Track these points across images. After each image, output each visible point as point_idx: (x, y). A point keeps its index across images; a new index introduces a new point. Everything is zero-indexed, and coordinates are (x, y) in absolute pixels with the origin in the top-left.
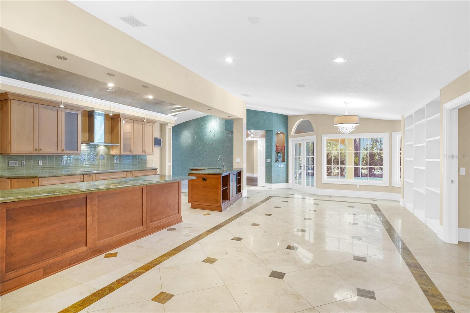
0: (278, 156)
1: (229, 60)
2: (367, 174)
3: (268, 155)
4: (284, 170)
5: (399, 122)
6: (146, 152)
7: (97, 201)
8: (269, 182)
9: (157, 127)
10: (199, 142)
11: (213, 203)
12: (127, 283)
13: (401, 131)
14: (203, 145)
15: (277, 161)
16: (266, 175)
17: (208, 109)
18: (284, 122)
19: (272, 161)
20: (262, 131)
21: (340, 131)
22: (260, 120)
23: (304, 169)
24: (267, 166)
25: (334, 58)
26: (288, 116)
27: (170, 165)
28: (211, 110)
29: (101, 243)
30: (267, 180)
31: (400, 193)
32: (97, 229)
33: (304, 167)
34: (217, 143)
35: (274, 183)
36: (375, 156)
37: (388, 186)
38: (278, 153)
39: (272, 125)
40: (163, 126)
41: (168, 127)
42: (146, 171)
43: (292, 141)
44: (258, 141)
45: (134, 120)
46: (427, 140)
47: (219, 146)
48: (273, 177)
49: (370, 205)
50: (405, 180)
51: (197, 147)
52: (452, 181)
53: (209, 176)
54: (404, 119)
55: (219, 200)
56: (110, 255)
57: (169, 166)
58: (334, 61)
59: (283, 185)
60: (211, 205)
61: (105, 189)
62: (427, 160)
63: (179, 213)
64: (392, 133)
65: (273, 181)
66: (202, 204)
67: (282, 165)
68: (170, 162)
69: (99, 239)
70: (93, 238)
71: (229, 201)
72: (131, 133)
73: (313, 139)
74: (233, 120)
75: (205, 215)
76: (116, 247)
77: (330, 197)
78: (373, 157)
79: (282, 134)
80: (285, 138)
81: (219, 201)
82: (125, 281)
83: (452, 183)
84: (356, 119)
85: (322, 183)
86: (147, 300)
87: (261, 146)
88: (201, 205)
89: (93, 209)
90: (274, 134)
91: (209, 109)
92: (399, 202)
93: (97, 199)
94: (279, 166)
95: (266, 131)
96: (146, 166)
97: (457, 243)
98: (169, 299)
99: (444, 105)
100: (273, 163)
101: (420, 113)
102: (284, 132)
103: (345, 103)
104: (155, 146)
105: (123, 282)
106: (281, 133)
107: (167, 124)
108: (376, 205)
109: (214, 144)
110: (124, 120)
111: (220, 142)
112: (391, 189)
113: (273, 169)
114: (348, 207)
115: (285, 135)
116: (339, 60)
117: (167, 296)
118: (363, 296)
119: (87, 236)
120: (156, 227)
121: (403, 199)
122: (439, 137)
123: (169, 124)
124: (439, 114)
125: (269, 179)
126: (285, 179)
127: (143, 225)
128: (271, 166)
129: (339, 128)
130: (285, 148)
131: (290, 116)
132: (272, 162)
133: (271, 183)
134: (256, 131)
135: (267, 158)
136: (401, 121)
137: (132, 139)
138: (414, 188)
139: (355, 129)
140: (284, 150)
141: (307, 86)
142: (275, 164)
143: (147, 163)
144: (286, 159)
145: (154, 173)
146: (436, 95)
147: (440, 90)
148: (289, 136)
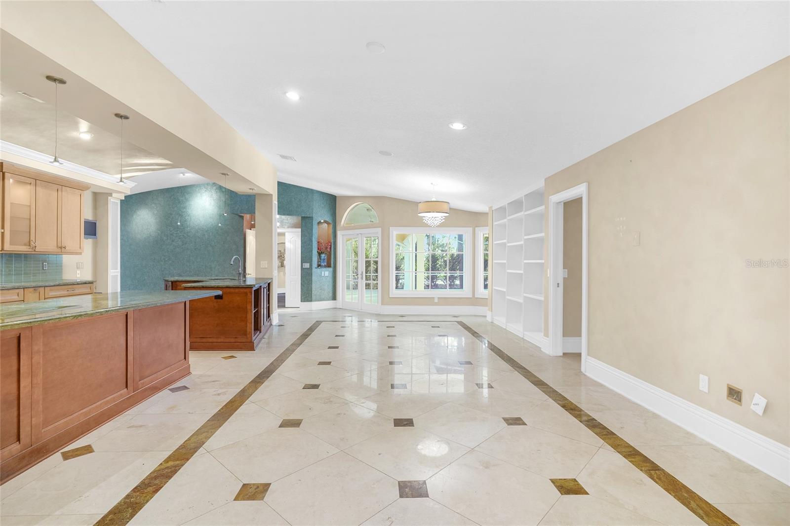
0: (321, 259)
1: (293, 96)
2: (429, 285)
3: (306, 257)
4: (330, 280)
5: (485, 214)
6: (65, 248)
7: (41, 344)
8: (307, 300)
9: (87, 197)
10: (173, 231)
11: (236, 338)
12: (161, 488)
13: (487, 226)
14: (181, 237)
15: (319, 266)
16: (301, 288)
17: (222, 172)
18: (330, 204)
19: (312, 266)
20: (294, 217)
21: (426, 222)
22: (293, 199)
23: (362, 278)
24: (304, 273)
25: (452, 123)
26: (336, 196)
27: (116, 274)
28: (228, 175)
29: (50, 432)
30: (303, 298)
31: (486, 305)
32: (41, 402)
33: (362, 274)
34: (211, 234)
35: (316, 301)
36: (438, 260)
37: (471, 297)
38: (320, 254)
39: (313, 209)
40: (99, 197)
41: (111, 200)
42: (70, 286)
43: (343, 235)
44: (286, 233)
45: (36, 179)
46: (526, 237)
47: (215, 241)
48: (313, 292)
49: (455, 323)
50: (494, 288)
51: (168, 241)
52: (558, 284)
53: (228, 291)
54: (493, 211)
55: (248, 330)
56: (77, 453)
57: (115, 277)
58: (451, 126)
59: (328, 304)
60: (232, 340)
61: (71, 316)
62: (525, 261)
63: (185, 358)
64: (476, 228)
65: (314, 297)
66: (215, 340)
67: (327, 273)
68: (117, 269)
69: (46, 423)
70: (33, 423)
71: (260, 332)
72: (30, 206)
73: (378, 233)
74: (255, 195)
75: (225, 358)
76: (80, 435)
77: (402, 316)
78: (436, 262)
79: (326, 225)
80: (331, 231)
81: (248, 333)
82: (154, 487)
83: (558, 287)
84: (446, 207)
85: (390, 297)
86: (227, 502)
87: (292, 240)
88: (211, 344)
89: (33, 361)
90: (315, 223)
91: (223, 174)
92: (485, 317)
93: (42, 339)
94: (323, 275)
95: (302, 217)
96: (62, 277)
97: (562, 354)
98: (266, 490)
99: (550, 197)
100: (314, 270)
101: (517, 205)
102: (330, 221)
103: (432, 184)
104: (85, 238)
105: (150, 489)
106: (325, 222)
107: (112, 193)
108: (461, 322)
109: (206, 236)
110: (11, 178)
111: (217, 233)
112: (474, 301)
113: (314, 278)
114: (432, 327)
115: (331, 226)
116: (458, 126)
117: (258, 487)
118: (511, 424)
119: (21, 421)
120: (149, 388)
121: (492, 311)
122: (543, 234)
123: (114, 195)
124: (543, 207)
125: (307, 295)
126: (331, 295)
127: (127, 387)
128: (311, 275)
129: (424, 218)
130: (331, 246)
131: (340, 197)
132: (312, 268)
133: (311, 301)
134: (283, 217)
135: (303, 262)
136: (487, 214)
137: (33, 219)
138: (508, 297)
139: (444, 220)
140: (331, 248)
141: (393, 155)
142: (316, 272)
143: (63, 270)
144: (332, 263)
145: (88, 290)
146: (539, 184)
147: (544, 180)
148: (338, 228)
